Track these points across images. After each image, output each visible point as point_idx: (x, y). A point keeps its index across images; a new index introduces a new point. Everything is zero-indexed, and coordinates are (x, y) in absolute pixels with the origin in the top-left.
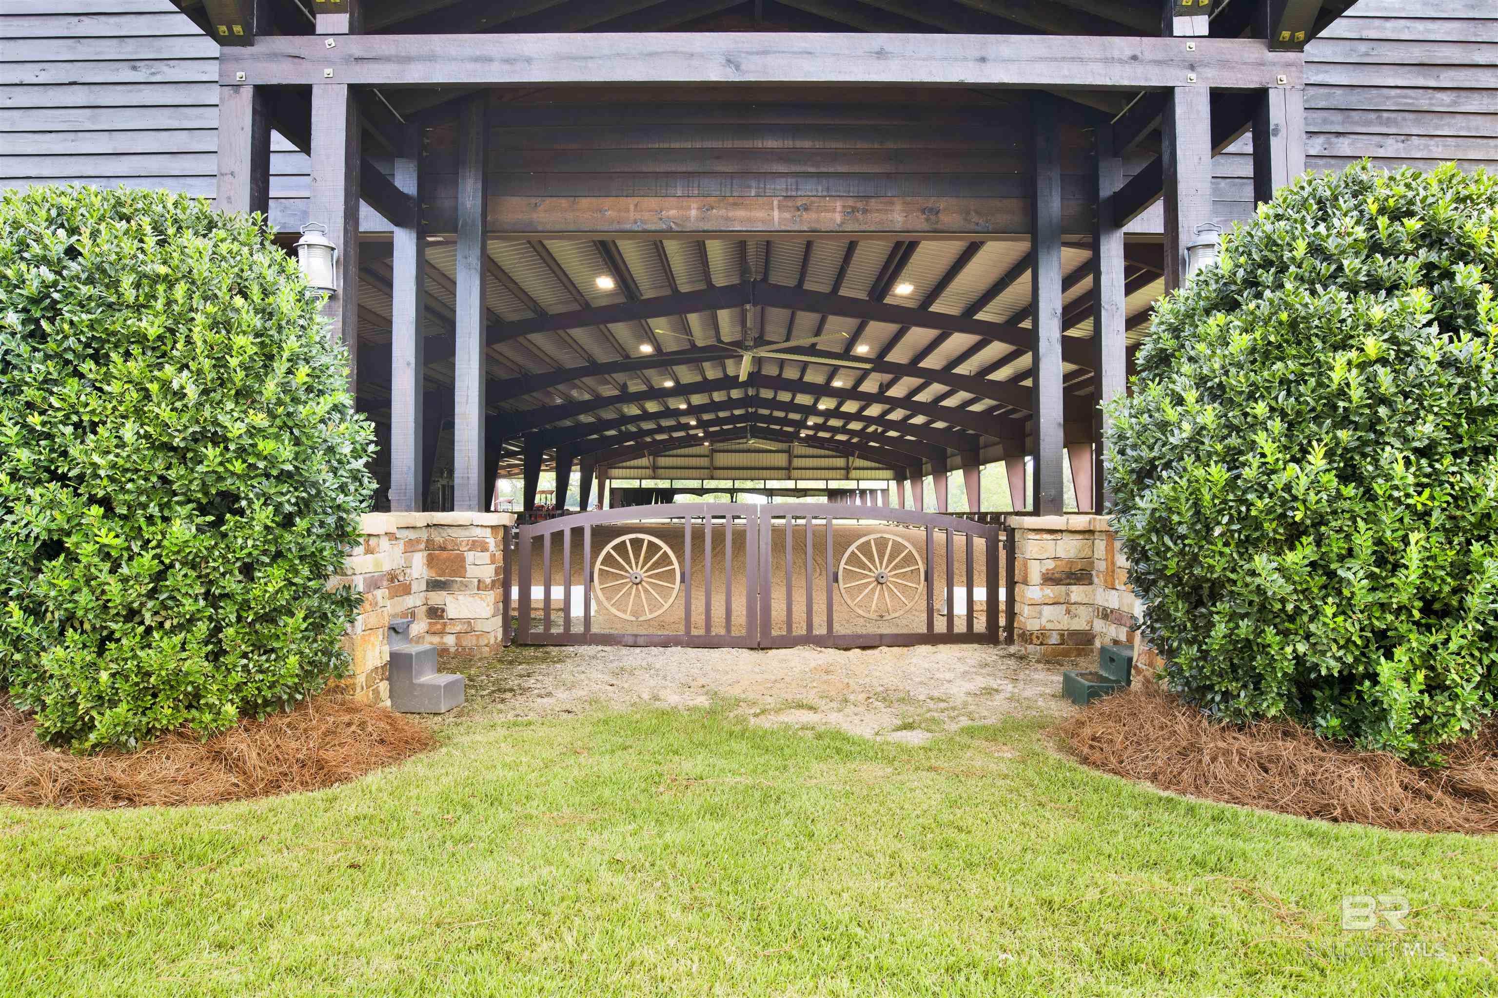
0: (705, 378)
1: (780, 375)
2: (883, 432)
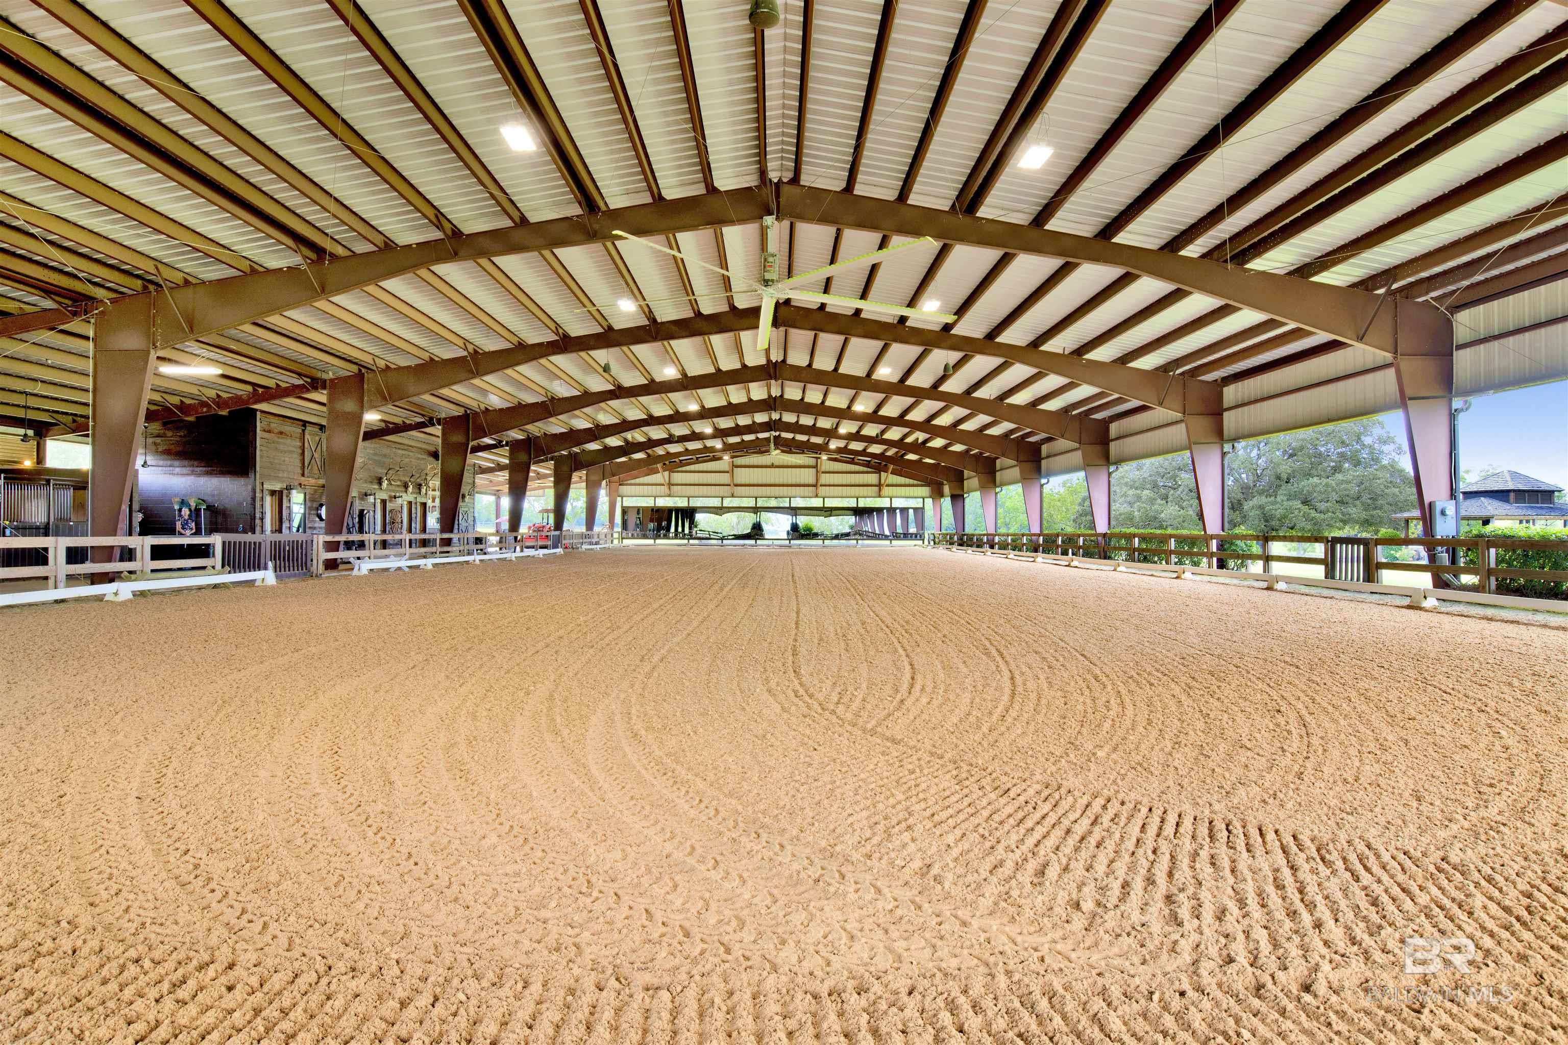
0: (718, 369)
1: (810, 365)
2: (926, 441)
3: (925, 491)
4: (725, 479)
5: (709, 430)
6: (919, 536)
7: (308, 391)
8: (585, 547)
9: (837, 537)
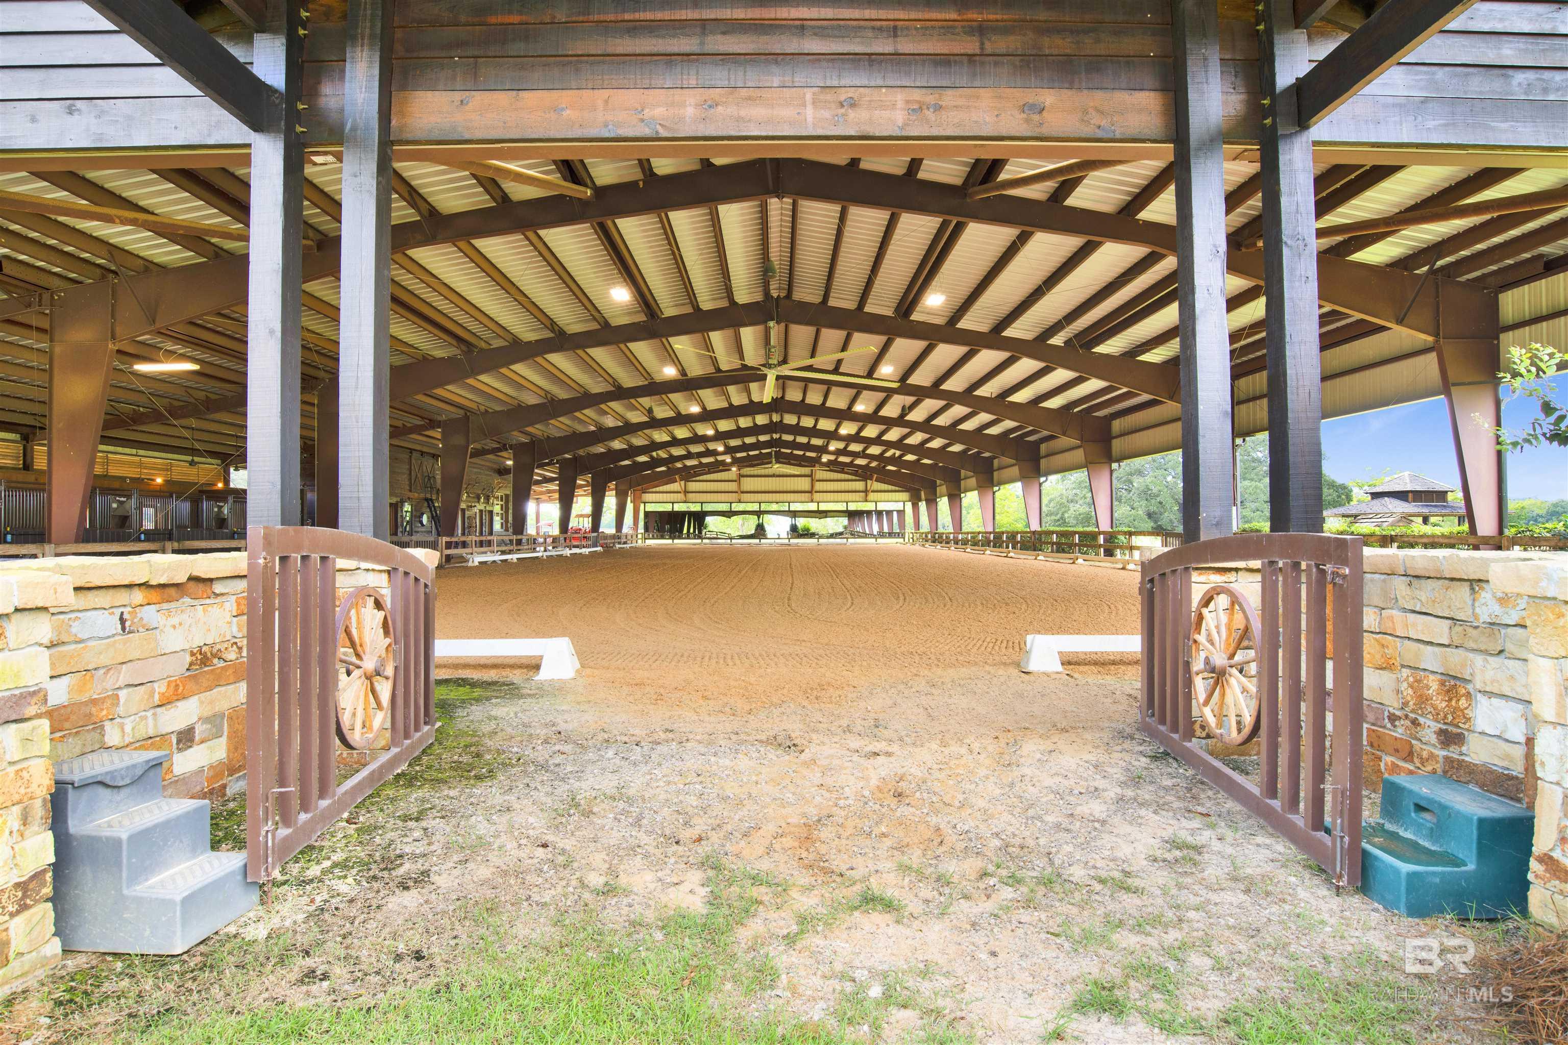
0: (731, 405)
1: (803, 400)
2: (901, 456)
3: (905, 496)
4: (733, 486)
5: (721, 449)
6: (901, 535)
7: (427, 429)
8: (618, 546)
9: (832, 536)
